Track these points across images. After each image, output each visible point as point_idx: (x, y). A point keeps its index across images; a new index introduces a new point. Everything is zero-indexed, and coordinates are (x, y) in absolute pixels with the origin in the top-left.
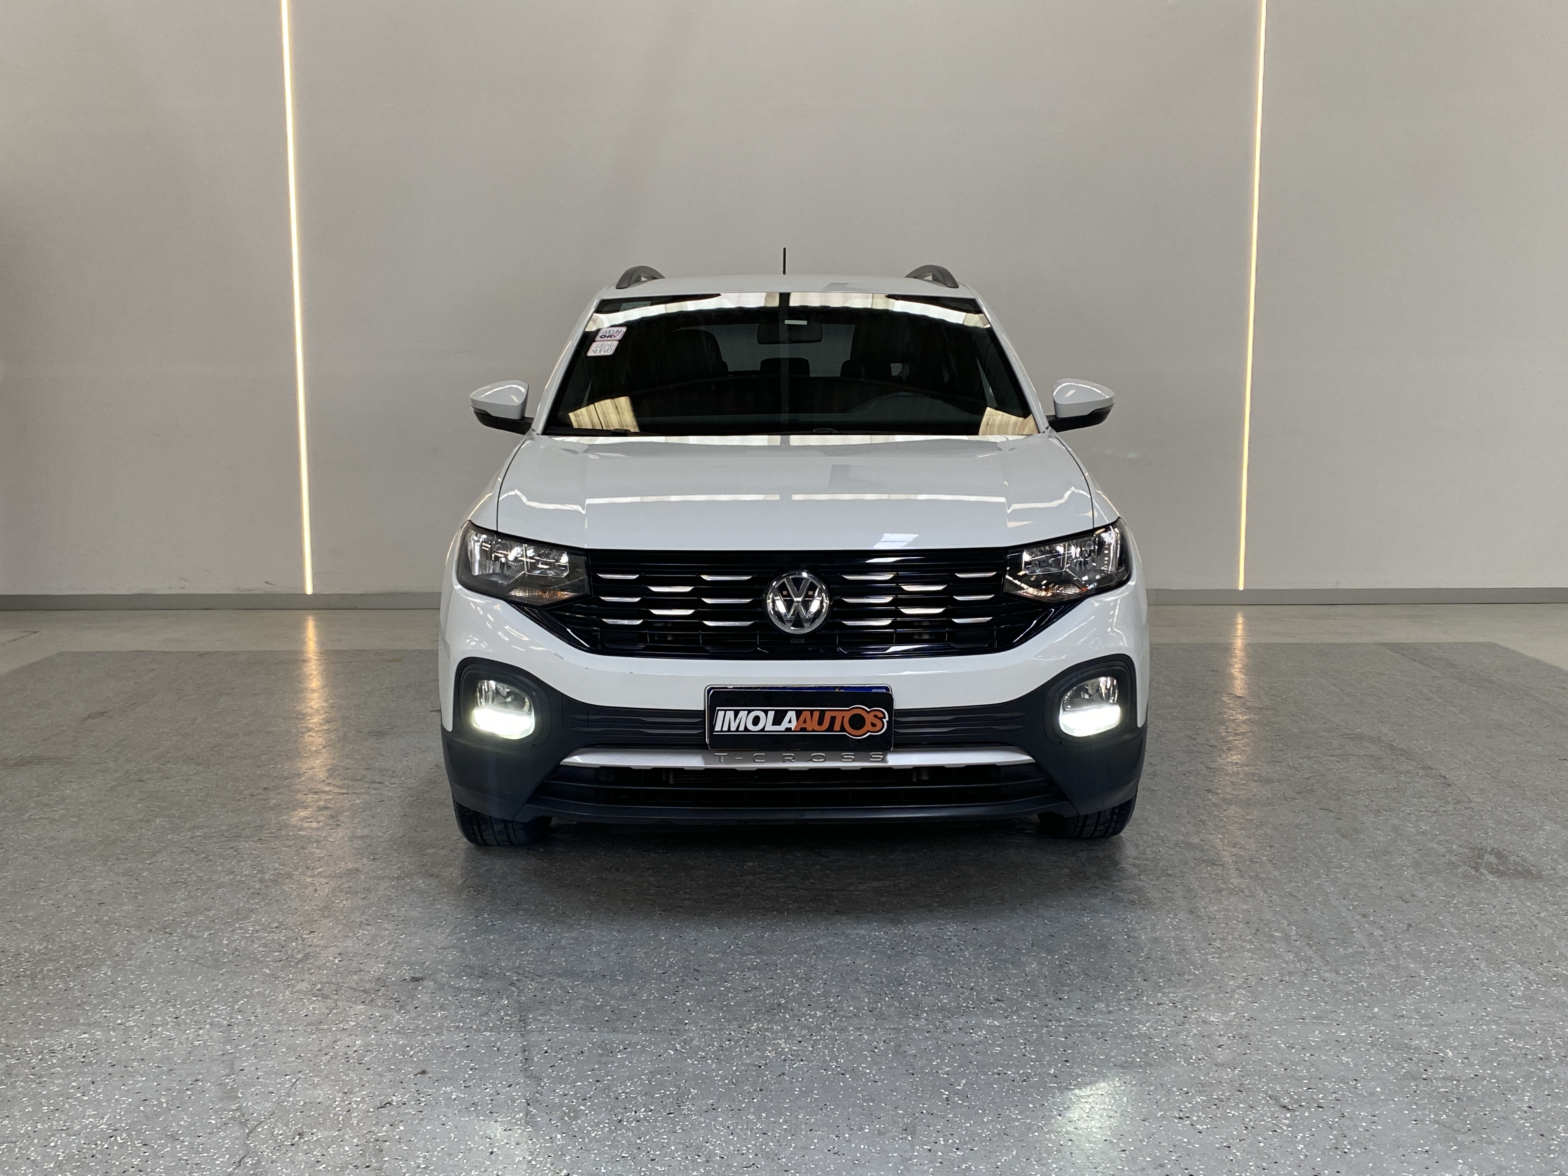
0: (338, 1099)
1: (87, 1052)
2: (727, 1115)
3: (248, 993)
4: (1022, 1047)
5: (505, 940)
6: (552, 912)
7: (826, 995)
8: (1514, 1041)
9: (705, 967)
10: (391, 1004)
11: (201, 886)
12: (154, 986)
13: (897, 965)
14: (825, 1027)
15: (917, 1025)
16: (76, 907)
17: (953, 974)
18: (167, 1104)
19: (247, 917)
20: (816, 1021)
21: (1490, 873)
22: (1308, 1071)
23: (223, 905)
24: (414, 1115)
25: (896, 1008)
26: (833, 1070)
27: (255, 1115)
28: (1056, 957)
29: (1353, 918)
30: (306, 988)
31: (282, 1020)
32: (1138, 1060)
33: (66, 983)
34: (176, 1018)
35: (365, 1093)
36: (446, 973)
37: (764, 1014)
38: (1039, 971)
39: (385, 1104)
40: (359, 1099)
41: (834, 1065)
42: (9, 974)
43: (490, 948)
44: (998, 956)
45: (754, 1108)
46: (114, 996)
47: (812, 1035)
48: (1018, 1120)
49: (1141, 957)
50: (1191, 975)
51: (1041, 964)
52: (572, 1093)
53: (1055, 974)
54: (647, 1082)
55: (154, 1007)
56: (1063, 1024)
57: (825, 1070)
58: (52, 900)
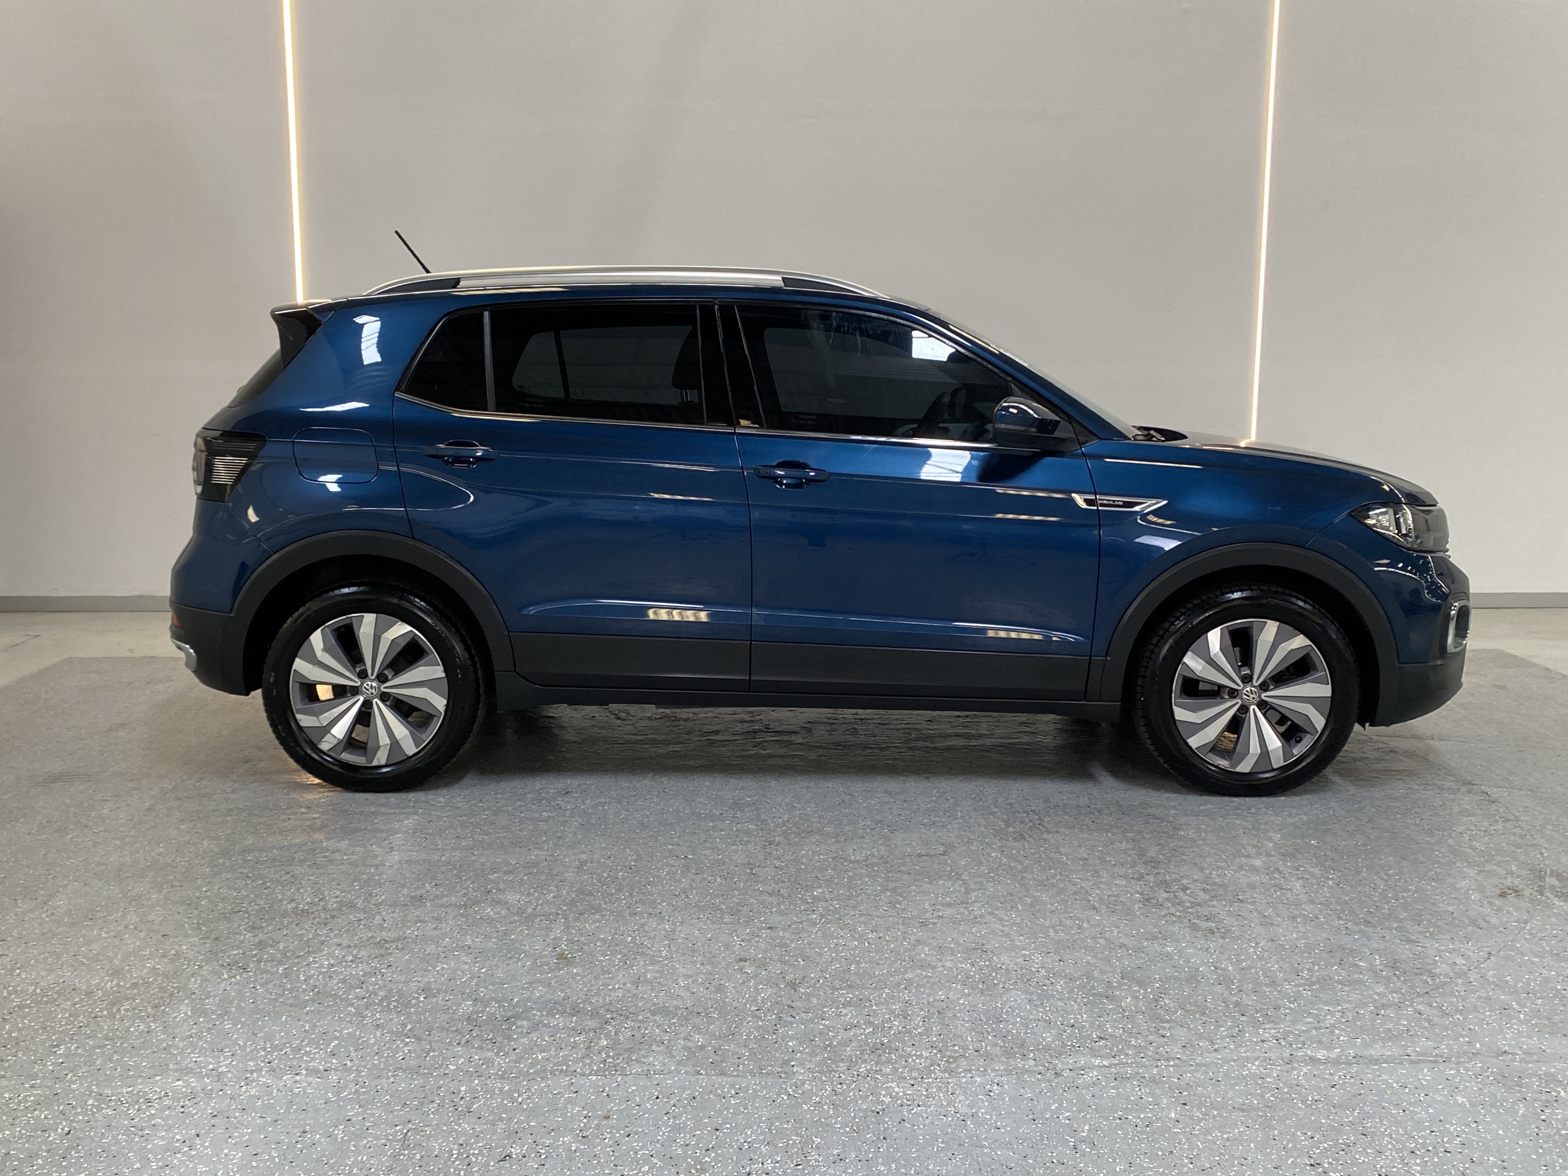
0: (455, 1152)
1: (184, 1102)
2: (856, 1166)
3: (338, 1034)
4: (1137, 1089)
5: (588, 975)
6: (631, 942)
7: (927, 1033)
9: (798, 1003)
10: (487, 1045)
12: (239, 1026)
13: (992, 1001)
14: (935, 1069)
15: (1027, 1067)
16: (139, 939)
17: (1050, 1010)
18: (280, 1159)
19: (320, 950)
20: (924, 1062)
21: (1556, 896)
22: (1427, 1112)
23: (291, 937)
24: (537, 1168)
25: (1001, 1047)
26: (952, 1115)
27: (373, 1170)
28: (1149, 990)
30: (397, 1028)
31: (379, 1064)
32: (1255, 1102)
33: (147, 1024)
34: (270, 1063)
35: (481, 1144)
36: (538, 1010)
37: (869, 1055)
38: (1136, 1006)
39: (505, 1157)
40: (476, 1152)
41: (951, 1110)
42: (86, 1014)
43: (577, 983)
44: (1090, 990)
45: (882, 1158)
46: (200, 1038)
47: (922, 1078)
48: (1151, 1169)
49: (1232, 989)
50: (1287, 1009)
51: (1135, 998)
52: (694, 1143)
53: (1151, 1009)
54: (767, 1130)
55: (244, 1051)
56: (1172, 1063)
57: (945, 1116)
58: (113, 931)
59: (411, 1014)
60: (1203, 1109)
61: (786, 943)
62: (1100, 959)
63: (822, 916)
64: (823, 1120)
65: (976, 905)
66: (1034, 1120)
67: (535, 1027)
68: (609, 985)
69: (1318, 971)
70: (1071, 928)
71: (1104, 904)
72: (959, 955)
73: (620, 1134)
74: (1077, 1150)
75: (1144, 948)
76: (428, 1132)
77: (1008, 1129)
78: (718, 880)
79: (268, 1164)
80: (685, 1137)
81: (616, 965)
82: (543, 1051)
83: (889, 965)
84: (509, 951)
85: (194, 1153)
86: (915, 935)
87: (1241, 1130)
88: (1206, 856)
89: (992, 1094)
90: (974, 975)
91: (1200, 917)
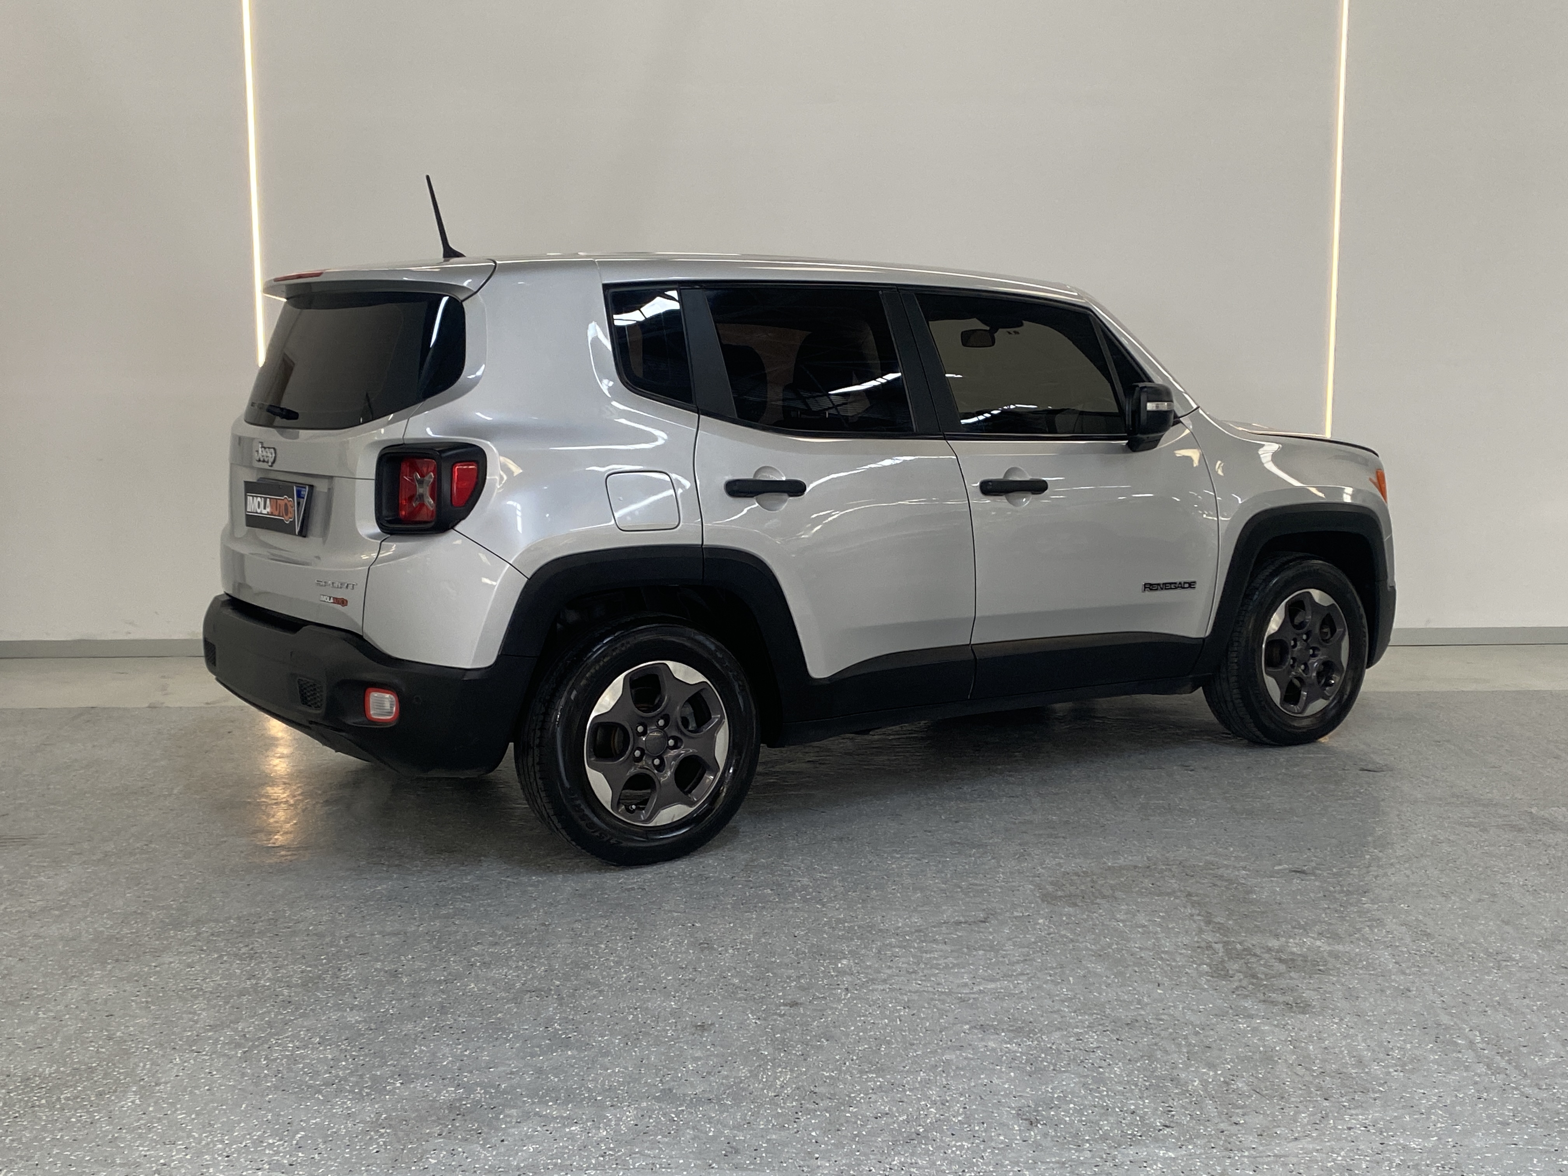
3: (304, 1125)
5: (585, 1057)
11: (221, 993)
12: (193, 1116)
14: (977, 1161)
15: (1082, 1158)
17: (1107, 1095)
19: (283, 1031)
20: (965, 1154)
23: (251, 1017)
28: (1219, 1072)
29: (1540, 1021)
30: (370, 1116)
31: (352, 1156)
33: (90, 1114)
34: (228, 1156)
36: (528, 1097)
37: (903, 1146)
38: (1204, 1090)
43: (572, 1066)
44: (1152, 1072)
46: (150, 1129)
47: (964, 1171)
49: (1314, 1071)
50: (1376, 1093)
51: (1204, 1081)
53: (1222, 1092)
56: (1246, 1154)
58: (51, 1011)
59: (388, 1101)
61: (808, 1021)
63: (848, 991)
65: (1021, 978)
67: (526, 1116)
68: (608, 1069)
69: (1410, 1050)
70: (1131, 1003)
71: (1167, 976)
72: (1003, 1034)
75: (1213, 1024)
78: (731, 951)
81: (617, 1047)
82: (534, 1143)
83: (924, 1045)
86: (953, 1011)
88: (1281, 923)
90: (1021, 1057)
91: (1276, 990)
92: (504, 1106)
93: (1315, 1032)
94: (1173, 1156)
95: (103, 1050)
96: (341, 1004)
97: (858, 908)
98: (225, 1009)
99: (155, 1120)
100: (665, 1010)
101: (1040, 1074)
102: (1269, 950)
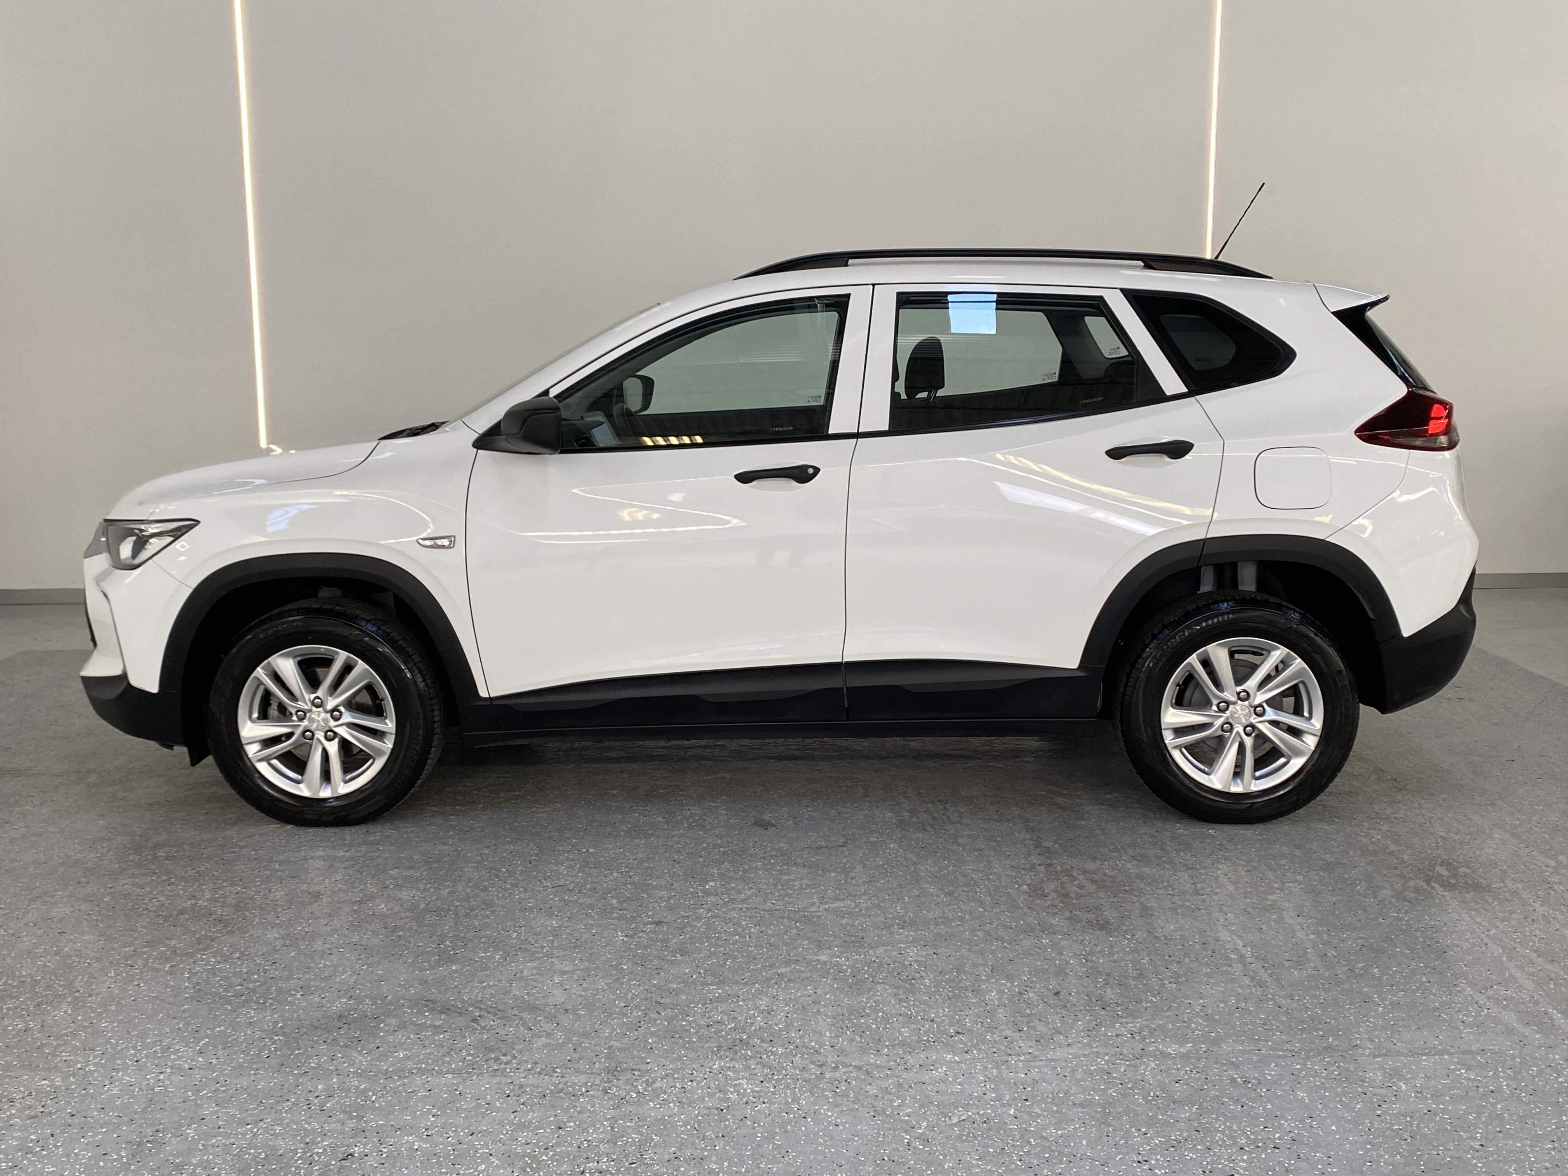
0: (299, 1151)
1: (46, 1101)
2: (689, 1165)
3: (210, 1032)
4: (982, 1085)
5: (466, 971)
6: (516, 938)
7: (787, 1028)
8: (1465, 1073)
9: (667, 999)
12: (115, 1025)
13: (858, 995)
15: (878, 1062)
16: (37, 937)
17: (913, 1005)
18: (127, 1159)
19: (210, 947)
20: (778, 1058)
21: (1441, 886)
22: (1264, 1108)
23: (184, 934)
24: (376, 1167)
25: (857, 1043)
26: (794, 1113)
27: (216, 1169)
28: (1016, 984)
30: (268, 1025)
32: (1097, 1098)
33: (26, 1022)
34: (137, 1061)
35: (326, 1143)
36: (409, 1008)
37: (726, 1050)
38: (1000, 999)
39: (347, 1156)
40: (320, 1151)
41: (795, 1107)
43: (453, 980)
44: (958, 984)
45: (717, 1155)
46: (75, 1037)
47: (773, 1074)
48: (978, 1166)
50: (1149, 1002)
51: (1001, 992)
52: (535, 1141)
53: (1014, 1002)
54: (609, 1128)
55: (114, 1049)
56: (1022, 1058)
57: (787, 1113)
58: (12, 929)
59: (287, 1011)
60: (1044, 1106)
61: (668, 938)
62: (975, 952)
63: (709, 910)
64: (666, 1118)
65: (863, 897)
66: (874, 1117)
67: (403, 1026)
68: (484, 982)
70: (953, 920)
71: (990, 895)
72: (836, 949)
73: (465, 1133)
74: (910, 1147)
75: (1020, 940)
76: (277, 1131)
77: (847, 1126)
78: (615, 874)
79: (115, 1164)
80: (526, 1136)
81: (497, 962)
82: (406, 1049)
83: (765, 959)
84: (394, 948)
85: (45, 1153)
87: (1077, 1126)
88: (1101, 846)
89: (838, 1091)
90: (847, 969)
91: (1083, 908)
92: (387, 1016)
93: (1107, 947)
94: (958, 1060)
95: (50, 964)
96: (264, 922)
97: (736, 835)
98: (164, 926)
99: (81, 1029)
100: (546, 928)
101: (861, 986)
102: (1085, 872)
